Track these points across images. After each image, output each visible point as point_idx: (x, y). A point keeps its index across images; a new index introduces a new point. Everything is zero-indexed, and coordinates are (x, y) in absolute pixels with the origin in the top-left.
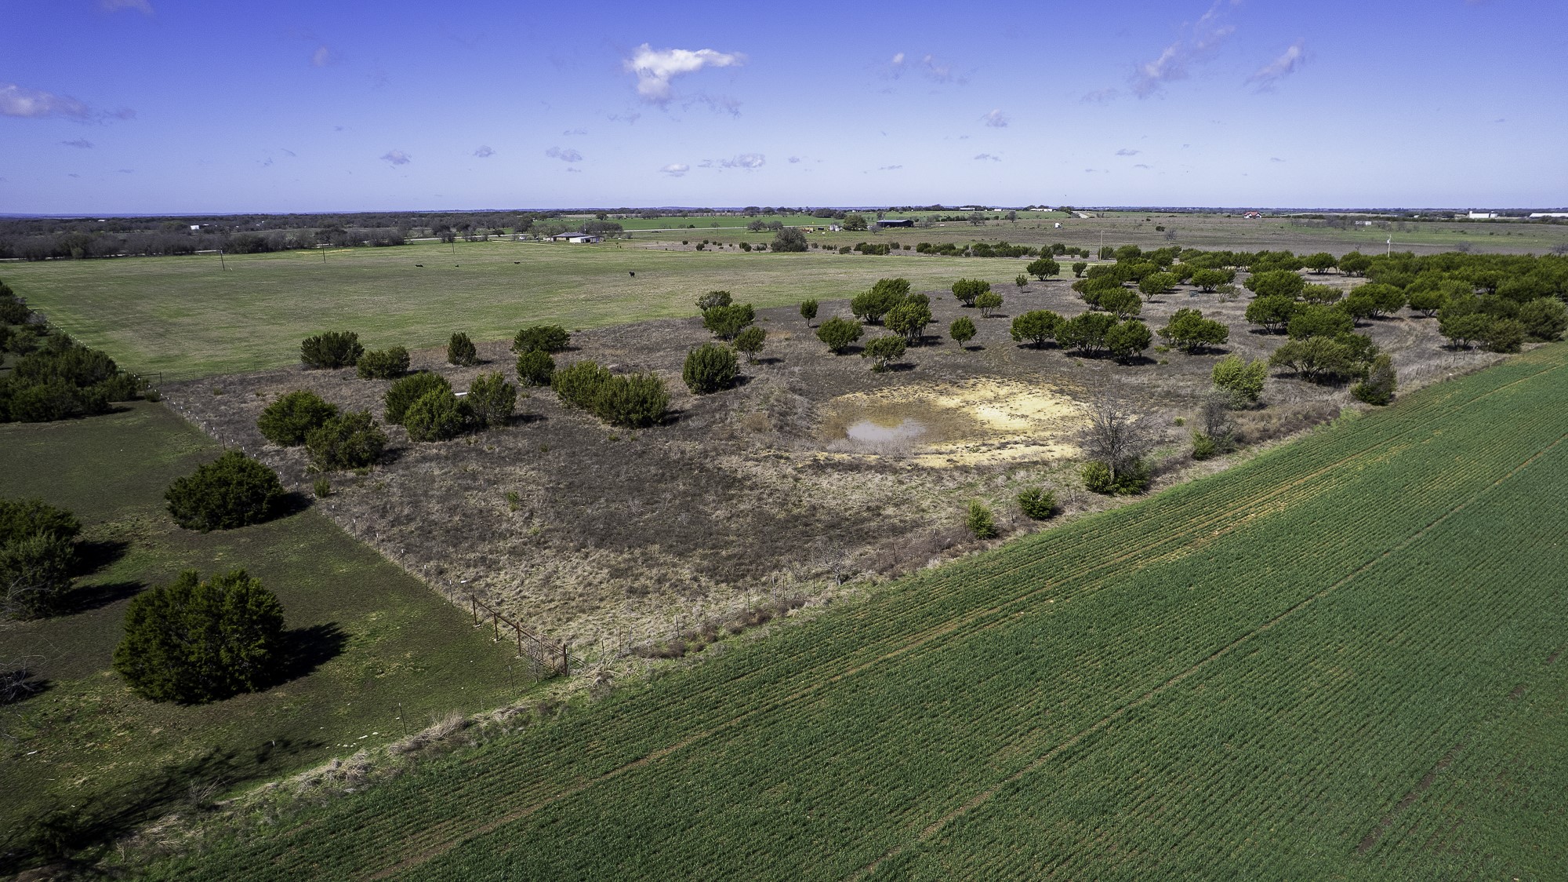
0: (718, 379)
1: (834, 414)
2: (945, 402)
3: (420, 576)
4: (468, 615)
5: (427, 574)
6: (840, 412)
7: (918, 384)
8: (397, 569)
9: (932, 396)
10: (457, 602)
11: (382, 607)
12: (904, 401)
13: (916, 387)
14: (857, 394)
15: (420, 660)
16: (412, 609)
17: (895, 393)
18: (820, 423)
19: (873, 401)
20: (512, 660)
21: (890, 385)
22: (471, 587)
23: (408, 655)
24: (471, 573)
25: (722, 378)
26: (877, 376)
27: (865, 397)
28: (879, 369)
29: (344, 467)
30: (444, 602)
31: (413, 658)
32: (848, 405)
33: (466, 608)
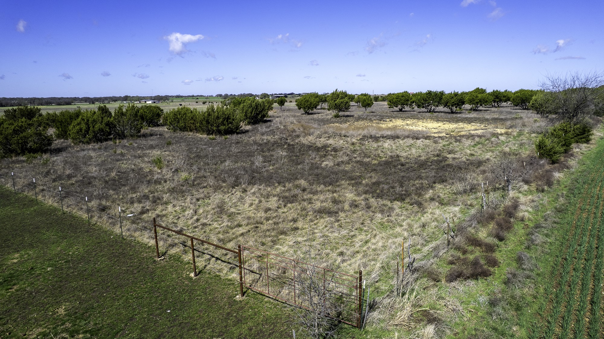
3: (80, 213)
4: (146, 247)
5: (88, 211)
8: (55, 209)
9: (374, 124)
10: (128, 234)
11: (31, 246)
13: (363, 122)
14: (336, 124)
15: (82, 317)
16: (70, 246)
20: (232, 302)
22: (140, 219)
23: (61, 311)
24: (137, 207)
25: (262, 116)
28: (337, 116)
29: (18, 154)
30: (110, 235)
31: (71, 315)
33: (140, 239)
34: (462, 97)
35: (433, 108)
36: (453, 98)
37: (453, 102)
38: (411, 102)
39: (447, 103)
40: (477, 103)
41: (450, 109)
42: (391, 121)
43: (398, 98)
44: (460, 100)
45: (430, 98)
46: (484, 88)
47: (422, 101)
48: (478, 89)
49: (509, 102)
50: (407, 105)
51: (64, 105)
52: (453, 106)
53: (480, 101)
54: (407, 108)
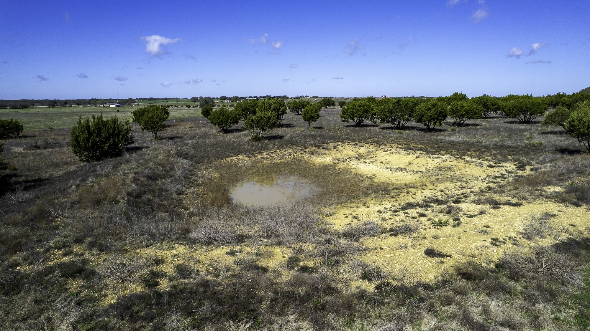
0: (106, 146)
1: (217, 175)
2: (317, 160)
6: (223, 172)
7: (290, 148)
9: (305, 156)
12: (283, 160)
13: (290, 150)
14: (240, 157)
17: (273, 155)
18: (198, 185)
19: (254, 162)
21: (267, 149)
26: (256, 143)
27: (247, 159)
28: (256, 139)
32: (231, 166)
34: (443, 109)
35: (402, 122)
36: (429, 109)
37: (431, 116)
38: (372, 114)
39: (422, 116)
40: (463, 115)
41: (425, 125)
42: (335, 147)
43: (354, 109)
44: (441, 112)
45: (398, 110)
46: (464, 93)
47: (387, 114)
48: (456, 94)
49: (499, 112)
50: (366, 117)
51: (19, 108)
52: (430, 121)
53: (467, 113)
54: (367, 122)
